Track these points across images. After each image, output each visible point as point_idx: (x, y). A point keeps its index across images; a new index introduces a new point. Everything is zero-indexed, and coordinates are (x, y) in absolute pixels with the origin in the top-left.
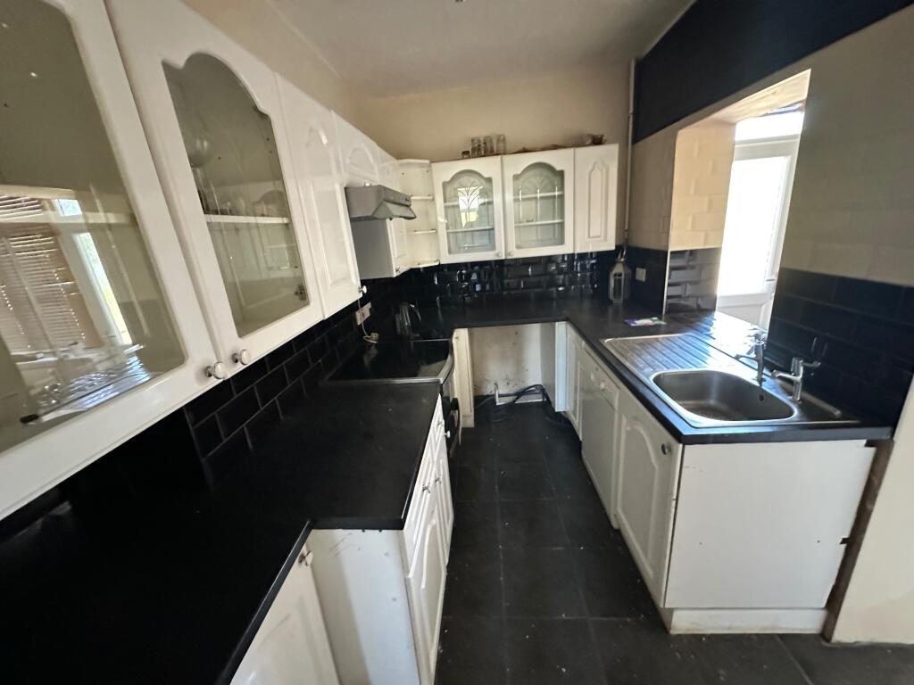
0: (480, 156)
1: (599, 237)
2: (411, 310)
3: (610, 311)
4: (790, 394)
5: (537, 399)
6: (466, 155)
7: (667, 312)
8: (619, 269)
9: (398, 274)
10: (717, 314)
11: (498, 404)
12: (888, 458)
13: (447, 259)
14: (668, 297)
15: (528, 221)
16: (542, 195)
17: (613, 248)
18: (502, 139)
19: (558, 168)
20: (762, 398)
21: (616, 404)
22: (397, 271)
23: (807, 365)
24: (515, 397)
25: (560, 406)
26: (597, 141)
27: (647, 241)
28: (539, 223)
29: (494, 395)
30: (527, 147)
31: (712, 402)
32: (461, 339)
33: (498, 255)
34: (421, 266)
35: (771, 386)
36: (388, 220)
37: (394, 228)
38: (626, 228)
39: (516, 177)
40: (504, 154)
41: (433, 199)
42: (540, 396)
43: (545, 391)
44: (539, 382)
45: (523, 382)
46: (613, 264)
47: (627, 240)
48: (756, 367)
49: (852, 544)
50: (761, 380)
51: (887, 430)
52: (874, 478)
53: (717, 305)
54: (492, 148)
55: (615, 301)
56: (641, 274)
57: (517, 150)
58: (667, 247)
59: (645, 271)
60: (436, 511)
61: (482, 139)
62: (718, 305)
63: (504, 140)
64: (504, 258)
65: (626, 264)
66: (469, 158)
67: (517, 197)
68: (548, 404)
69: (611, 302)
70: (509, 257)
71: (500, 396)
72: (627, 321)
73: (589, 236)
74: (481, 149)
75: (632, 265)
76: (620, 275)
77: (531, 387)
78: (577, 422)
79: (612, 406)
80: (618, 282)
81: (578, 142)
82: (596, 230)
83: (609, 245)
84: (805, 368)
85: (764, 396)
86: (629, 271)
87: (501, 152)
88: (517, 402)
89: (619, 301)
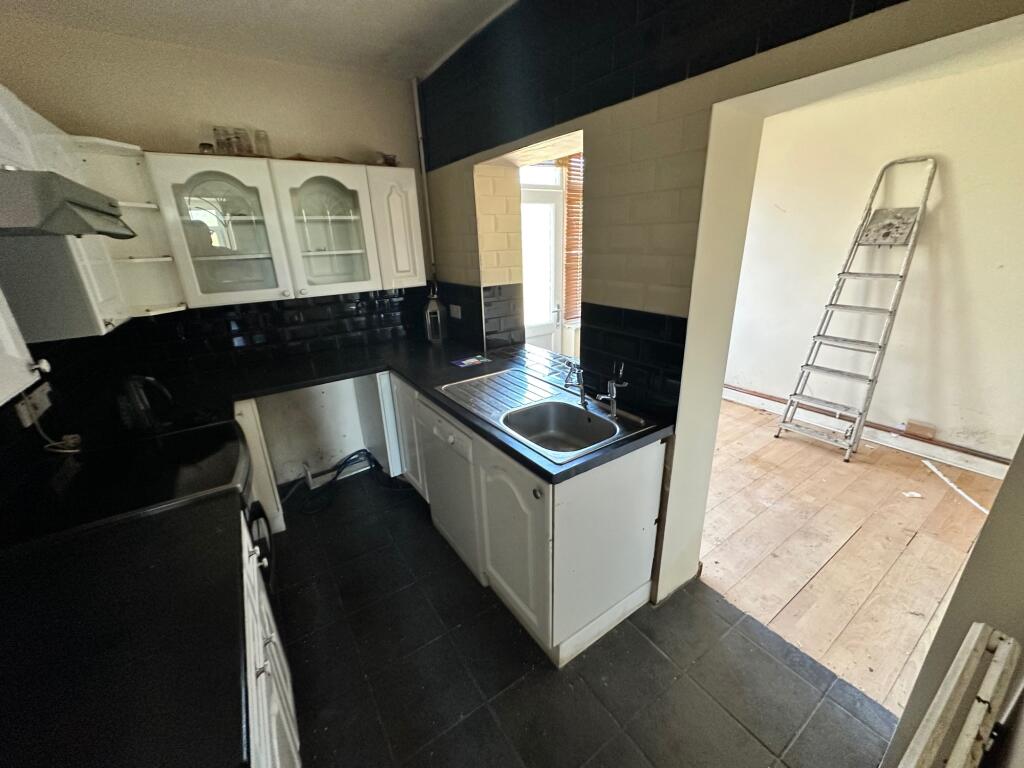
0: (230, 154)
1: (409, 271)
2: (147, 386)
3: (431, 352)
4: (608, 412)
5: (363, 467)
6: (205, 148)
7: (488, 348)
8: (433, 306)
9: (110, 328)
10: (527, 346)
11: (313, 488)
12: (673, 449)
13: (199, 300)
14: (487, 334)
15: (319, 250)
16: (334, 217)
17: (423, 283)
18: (261, 137)
19: (350, 187)
20: (589, 420)
21: (470, 457)
22: (107, 324)
23: (619, 385)
24: (335, 473)
25: (395, 470)
26: (390, 162)
27: (457, 277)
28: (335, 253)
29: (304, 478)
30: (305, 153)
31: (552, 432)
32: (247, 413)
33: (283, 294)
34: (152, 314)
35: (592, 407)
36: (71, 239)
37: (87, 253)
38: (433, 261)
39: (293, 191)
40: (272, 157)
41: (158, 210)
42: (366, 463)
43: (374, 458)
44: (362, 446)
45: (341, 451)
46: (427, 301)
47: (435, 275)
48: (579, 393)
49: (660, 522)
50: (585, 404)
51: (670, 428)
52: (667, 467)
53: (527, 336)
54: (250, 146)
55: (434, 341)
56: (456, 311)
57: (289, 155)
58: (480, 282)
59: (459, 308)
60: (275, 689)
61: (231, 131)
62: (527, 334)
63: (266, 138)
64: (293, 297)
65: (440, 301)
66: (213, 154)
67: (300, 218)
68: (378, 470)
69: (430, 343)
70: (301, 297)
71: (314, 476)
72: (454, 362)
73: (398, 271)
74: (232, 144)
75: (445, 302)
76: (435, 313)
77: (352, 455)
78: (420, 484)
79: (466, 459)
80: (434, 320)
81: (368, 159)
82: (404, 264)
83: (419, 280)
84: (617, 388)
85: (590, 418)
86: (444, 308)
87: (265, 154)
88: (338, 479)
89: (438, 341)
